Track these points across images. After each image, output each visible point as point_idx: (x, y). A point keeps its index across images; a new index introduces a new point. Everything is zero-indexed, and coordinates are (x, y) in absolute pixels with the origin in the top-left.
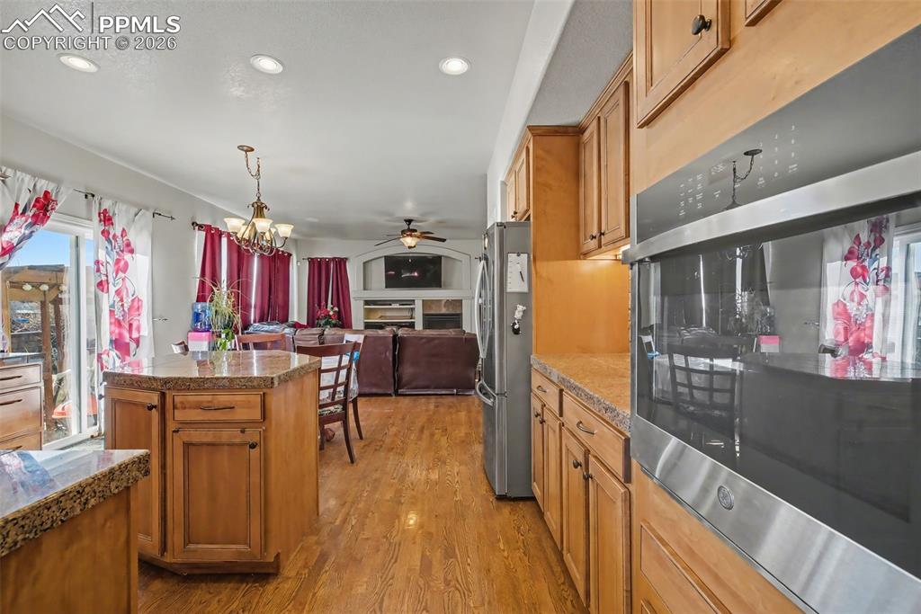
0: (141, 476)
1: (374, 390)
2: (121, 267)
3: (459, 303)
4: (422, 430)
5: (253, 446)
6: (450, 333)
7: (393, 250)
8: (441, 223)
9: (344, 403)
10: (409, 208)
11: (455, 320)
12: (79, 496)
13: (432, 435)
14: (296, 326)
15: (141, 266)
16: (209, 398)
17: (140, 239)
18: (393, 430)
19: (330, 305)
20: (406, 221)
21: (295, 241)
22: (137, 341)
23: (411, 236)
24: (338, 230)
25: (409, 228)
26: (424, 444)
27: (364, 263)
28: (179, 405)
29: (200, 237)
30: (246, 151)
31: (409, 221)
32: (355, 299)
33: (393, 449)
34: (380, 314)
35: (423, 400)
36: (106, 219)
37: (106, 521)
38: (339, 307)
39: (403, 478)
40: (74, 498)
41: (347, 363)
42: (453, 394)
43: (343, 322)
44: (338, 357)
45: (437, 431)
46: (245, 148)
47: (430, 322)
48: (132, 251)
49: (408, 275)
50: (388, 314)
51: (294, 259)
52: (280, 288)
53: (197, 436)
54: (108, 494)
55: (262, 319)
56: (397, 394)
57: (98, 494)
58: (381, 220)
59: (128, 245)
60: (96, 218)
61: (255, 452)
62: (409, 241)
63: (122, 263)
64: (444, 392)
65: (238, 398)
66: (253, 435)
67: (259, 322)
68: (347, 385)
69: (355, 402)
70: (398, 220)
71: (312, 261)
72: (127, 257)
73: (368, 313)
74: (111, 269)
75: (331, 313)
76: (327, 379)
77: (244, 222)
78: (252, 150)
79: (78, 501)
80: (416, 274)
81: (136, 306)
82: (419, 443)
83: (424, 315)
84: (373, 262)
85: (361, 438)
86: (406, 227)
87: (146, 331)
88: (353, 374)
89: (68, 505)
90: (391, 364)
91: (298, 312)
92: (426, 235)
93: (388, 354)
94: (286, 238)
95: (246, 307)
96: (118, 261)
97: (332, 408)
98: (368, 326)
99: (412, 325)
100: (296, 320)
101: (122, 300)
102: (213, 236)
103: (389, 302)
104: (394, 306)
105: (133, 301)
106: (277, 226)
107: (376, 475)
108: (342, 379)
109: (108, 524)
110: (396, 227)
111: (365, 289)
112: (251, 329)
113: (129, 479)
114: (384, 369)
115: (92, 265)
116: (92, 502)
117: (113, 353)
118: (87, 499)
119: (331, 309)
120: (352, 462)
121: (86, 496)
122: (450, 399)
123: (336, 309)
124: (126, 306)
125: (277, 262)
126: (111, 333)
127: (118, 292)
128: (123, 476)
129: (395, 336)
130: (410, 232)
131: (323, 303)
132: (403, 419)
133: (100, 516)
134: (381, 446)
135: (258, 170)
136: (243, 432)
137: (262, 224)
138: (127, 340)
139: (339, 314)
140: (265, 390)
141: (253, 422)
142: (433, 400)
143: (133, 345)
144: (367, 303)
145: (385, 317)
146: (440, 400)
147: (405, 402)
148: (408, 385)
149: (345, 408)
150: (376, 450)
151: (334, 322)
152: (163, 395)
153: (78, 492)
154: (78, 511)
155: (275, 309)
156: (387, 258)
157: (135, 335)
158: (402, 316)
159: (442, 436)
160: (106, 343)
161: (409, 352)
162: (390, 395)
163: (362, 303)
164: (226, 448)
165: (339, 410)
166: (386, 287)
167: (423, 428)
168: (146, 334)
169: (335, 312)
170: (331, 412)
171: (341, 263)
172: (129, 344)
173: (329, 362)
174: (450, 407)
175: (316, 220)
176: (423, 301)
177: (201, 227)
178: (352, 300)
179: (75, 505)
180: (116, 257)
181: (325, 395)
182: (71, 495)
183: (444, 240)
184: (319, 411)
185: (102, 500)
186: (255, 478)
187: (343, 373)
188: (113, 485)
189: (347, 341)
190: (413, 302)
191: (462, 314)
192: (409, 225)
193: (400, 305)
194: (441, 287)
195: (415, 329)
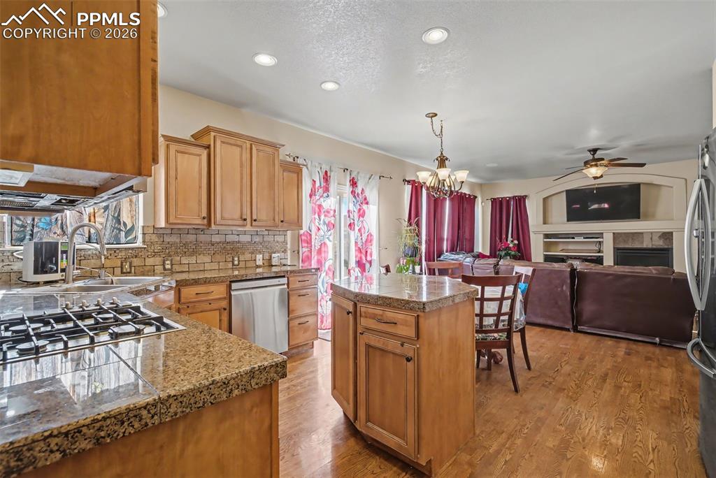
0: (278, 377)
1: (550, 322)
2: (362, 214)
3: (668, 236)
4: (604, 378)
5: (408, 360)
6: (652, 271)
7: (575, 183)
8: (640, 148)
9: (509, 332)
10: (594, 137)
11: (662, 255)
12: (225, 386)
13: (618, 387)
14: (481, 256)
15: (372, 211)
16: (381, 312)
17: (372, 195)
18: (567, 368)
19: (510, 239)
20: (590, 151)
21: (481, 185)
22: (370, 263)
23: (596, 165)
24: (517, 172)
25: (594, 157)
26: (606, 393)
27: (545, 200)
28: (363, 314)
29: (408, 188)
30: (432, 117)
31: (594, 151)
32: (535, 233)
33: (564, 389)
34: (561, 247)
35: (610, 342)
36: (354, 183)
37: (252, 407)
38: (518, 240)
39: (572, 428)
40: (221, 388)
41: (511, 294)
42: (655, 344)
43: (522, 254)
44: (501, 288)
45: (626, 384)
46: (431, 115)
47: (623, 256)
48: (367, 203)
49: (595, 206)
50: (571, 247)
51: (479, 200)
52: (467, 223)
53: (374, 340)
54: (249, 388)
55: (453, 250)
56: (576, 330)
57: (240, 387)
58: (560, 155)
59: (365, 199)
60: (348, 183)
61: (410, 365)
62: (594, 171)
63: (361, 211)
64: (640, 339)
65: (400, 316)
66: (409, 350)
67: (450, 251)
68: (511, 314)
69: (522, 332)
70: (581, 151)
71: (494, 201)
72: (365, 207)
73: (547, 246)
74: (356, 215)
75: (511, 245)
76: (491, 308)
77: (430, 173)
78: (436, 115)
79: (224, 390)
80: (606, 206)
81: (369, 240)
82: (599, 392)
83: (614, 248)
84: (554, 197)
85: (529, 368)
86: (591, 157)
87: (375, 257)
88: (518, 306)
89: (216, 392)
90: (569, 298)
91: (482, 243)
92: (615, 163)
93: (564, 288)
94: (463, 182)
95: (440, 240)
96: (360, 210)
97: (496, 335)
98: (548, 259)
99: (599, 261)
100: (480, 251)
101: (361, 235)
102: (417, 188)
103: (572, 236)
104: (577, 239)
105: (368, 236)
106: (455, 173)
107: (542, 414)
108: (506, 308)
109: (255, 410)
110: (579, 160)
111: (545, 223)
112: (442, 258)
113: (267, 379)
114: (560, 303)
115: (347, 214)
116: (236, 392)
117: (357, 270)
118: (231, 390)
119: (511, 242)
120: (516, 390)
121: (230, 387)
122: (650, 348)
123: (516, 242)
124: (364, 240)
125: (464, 204)
126: (356, 257)
127: (360, 230)
128: (262, 376)
129: (573, 271)
130: (595, 161)
131: (504, 236)
132: (581, 359)
133: (248, 403)
134: (550, 383)
135: (441, 131)
136: (402, 345)
137: (443, 173)
138: (364, 262)
139: (518, 247)
140: (419, 313)
141: (409, 338)
142: (623, 345)
143: (367, 265)
144: (547, 236)
145: (567, 251)
146: (634, 346)
147: (585, 341)
148: (588, 322)
149: (509, 337)
150: (543, 385)
151: (513, 253)
152: (355, 305)
153: (224, 383)
154: (224, 397)
155: (463, 241)
156: (568, 191)
157: (369, 258)
158: (589, 250)
159: (634, 391)
160: (353, 264)
161: (589, 289)
162: (568, 330)
163: (542, 236)
164: (391, 355)
165: (502, 339)
166: (568, 220)
167: (606, 375)
168: (375, 258)
169: (515, 244)
170: (495, 339)
171: (520, 201)
172: (365, 264)
173: (492, 292)
174: (648, 358)
175: (495, 165)
176: (614, 233)
177: (409, 182)
178: (531, 233)
179: (222, 392)
180: (359, 207)
181: (489, 321)
182: (219, 384)
183: (642, 165)
184: (476, 335)
185: (244, 392)
186: (411, 387)
187: (507, 304)
188: (253, 382)
189: (516, 273)
190: (601, 235)
191: (672, 249)
192: (593, 155)
193: (584, 238)
194: (639, 218)
195: (602, 264)
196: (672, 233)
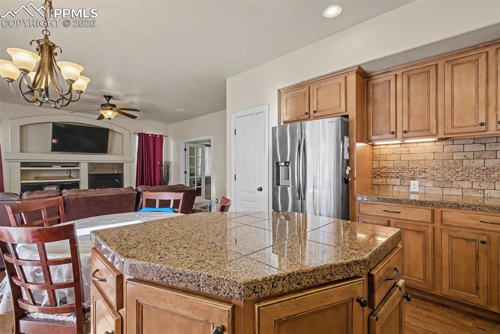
3: (121, 166)
20: (105, 96)
27: (21, 127)
31: (109, 97)
32: (9, 161)
50: (43, 175)
62: (110, 114)
73: (24, 174)
83: (89, 174)
86: (106, 102)
99: (76, 185)
103: (50, 165)
104: (54, 168)
111: (21, 151)
144: (23, 164)
145: (44, 178)
158: (61, 177)
163: (19, 164)
166: (52, 151)
176: (89, 163)
190: (77, 164)
191: (123, 174)
192: (108, 100)
193: (61, 167)
194: (107, 153)
195: (79, 188)
196: (123, 164)
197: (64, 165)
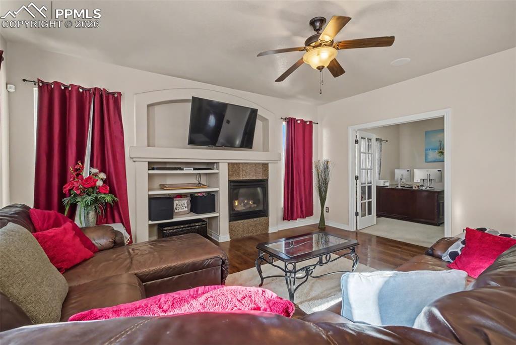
27: (149, 106)
32: (134, 159)
75: (100, 183)
83: (229, 181)
103: (180, 165)
104: (185, 171)
123: (103, 175)
163: (145, 165)
166: (189, 144)
176: (229, 164)
191: (268, 179)
194: (252, 148)
196: (268, 164)
197: (197, 165)
